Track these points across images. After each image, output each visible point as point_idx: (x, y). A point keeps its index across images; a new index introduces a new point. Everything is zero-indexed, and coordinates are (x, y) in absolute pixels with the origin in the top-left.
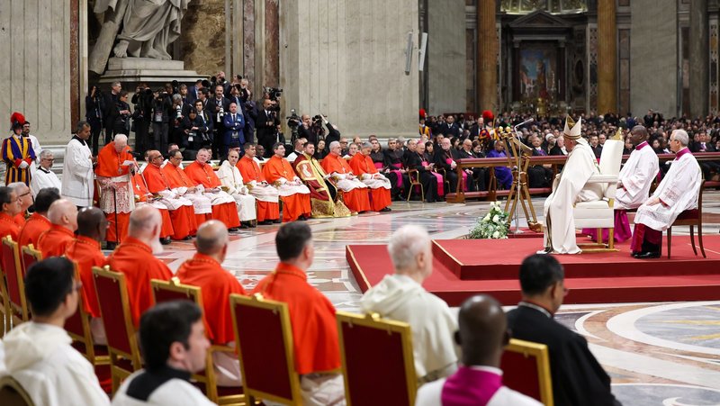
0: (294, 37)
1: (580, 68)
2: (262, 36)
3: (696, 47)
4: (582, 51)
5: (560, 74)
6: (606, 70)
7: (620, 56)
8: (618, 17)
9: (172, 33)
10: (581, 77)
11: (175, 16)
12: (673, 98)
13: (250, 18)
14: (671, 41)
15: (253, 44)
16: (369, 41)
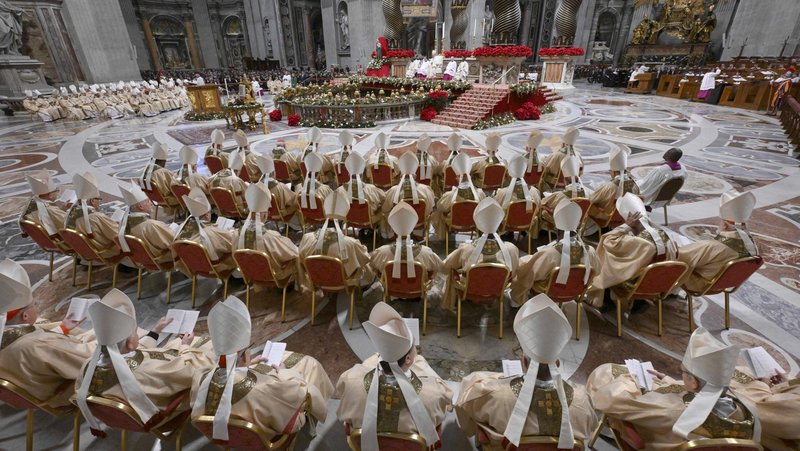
0: (80, 46)
1: (186, 52)
2: (65, 46)
3: (221, 47)
4: (185, 47)
5: (179, 54)
6: (194, 52)
7: (199, 48)
8: (195, 37)
9: (18, 44)
10: (187, 55)
11: (17, 37)
12: (217, 61)
13: (56, 39)
14: (213, 44)
15: (61, 49)
16: (112, 48)
